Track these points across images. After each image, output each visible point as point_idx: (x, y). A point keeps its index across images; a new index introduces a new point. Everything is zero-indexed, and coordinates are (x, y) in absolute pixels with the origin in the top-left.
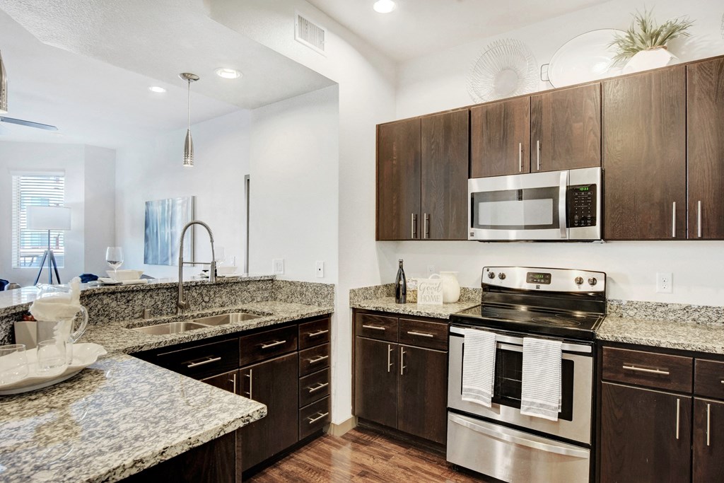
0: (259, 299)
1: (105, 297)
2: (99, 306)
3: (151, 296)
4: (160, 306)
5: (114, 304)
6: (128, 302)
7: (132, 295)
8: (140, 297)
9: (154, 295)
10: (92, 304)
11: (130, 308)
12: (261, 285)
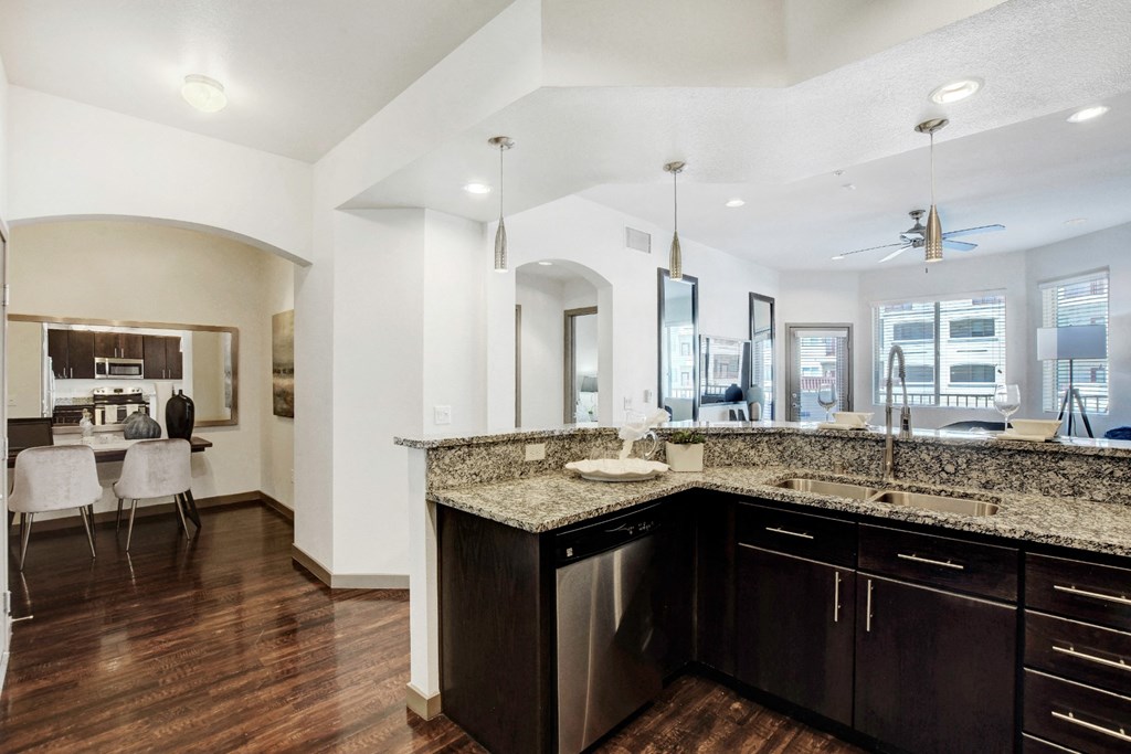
0: (1099, 497)
1: (798, 438)
2: (793, 448)
3: (853, 447)
4: (866, 462)
5: (807, 448)
6: (824, 449)
7: (828, 442)
8: (839, 445)
9: (858, 447)
10: (785, 444)
11: (827, 457)
12: (1106, 467)
